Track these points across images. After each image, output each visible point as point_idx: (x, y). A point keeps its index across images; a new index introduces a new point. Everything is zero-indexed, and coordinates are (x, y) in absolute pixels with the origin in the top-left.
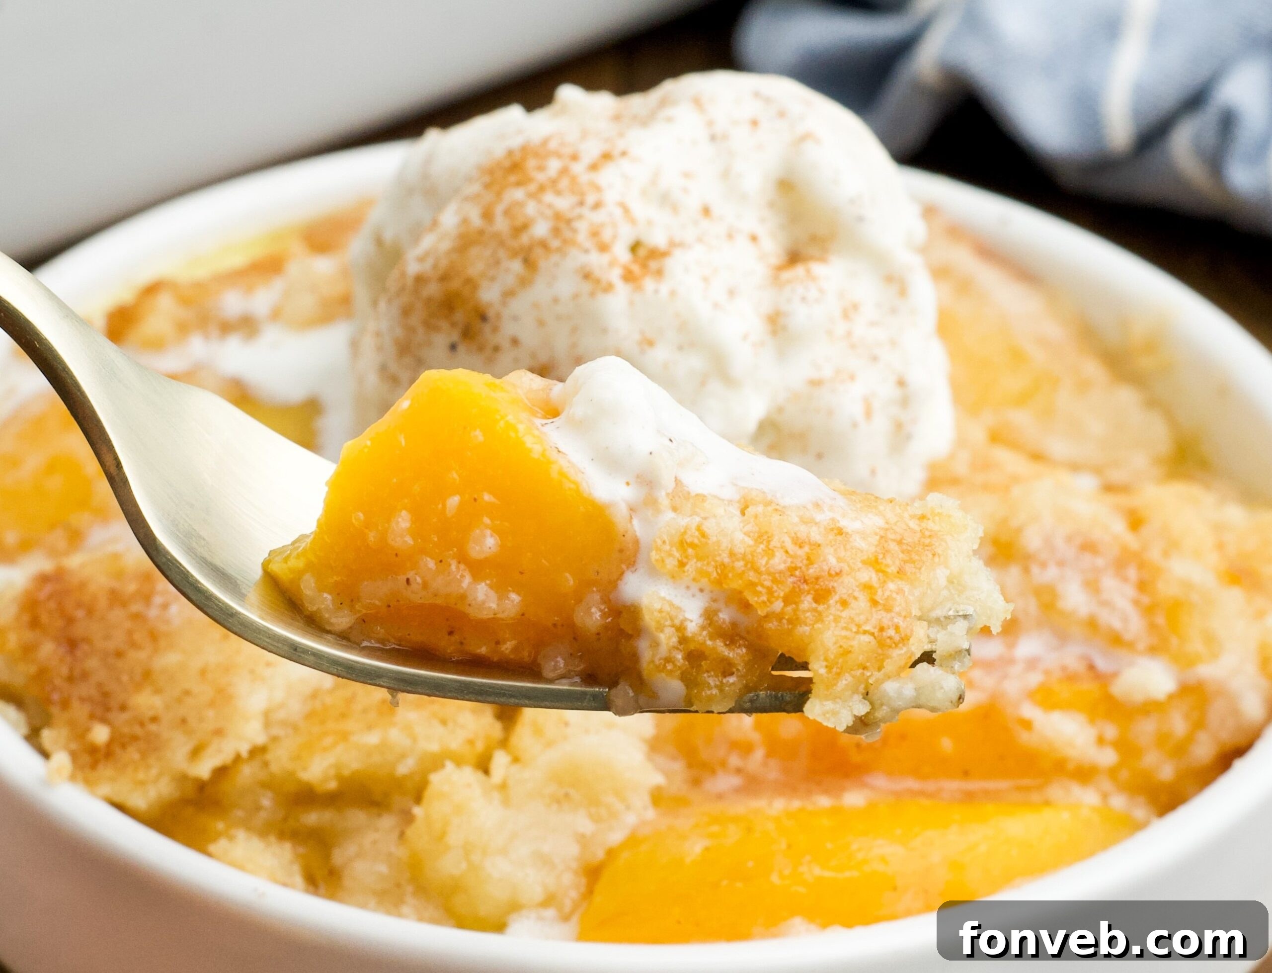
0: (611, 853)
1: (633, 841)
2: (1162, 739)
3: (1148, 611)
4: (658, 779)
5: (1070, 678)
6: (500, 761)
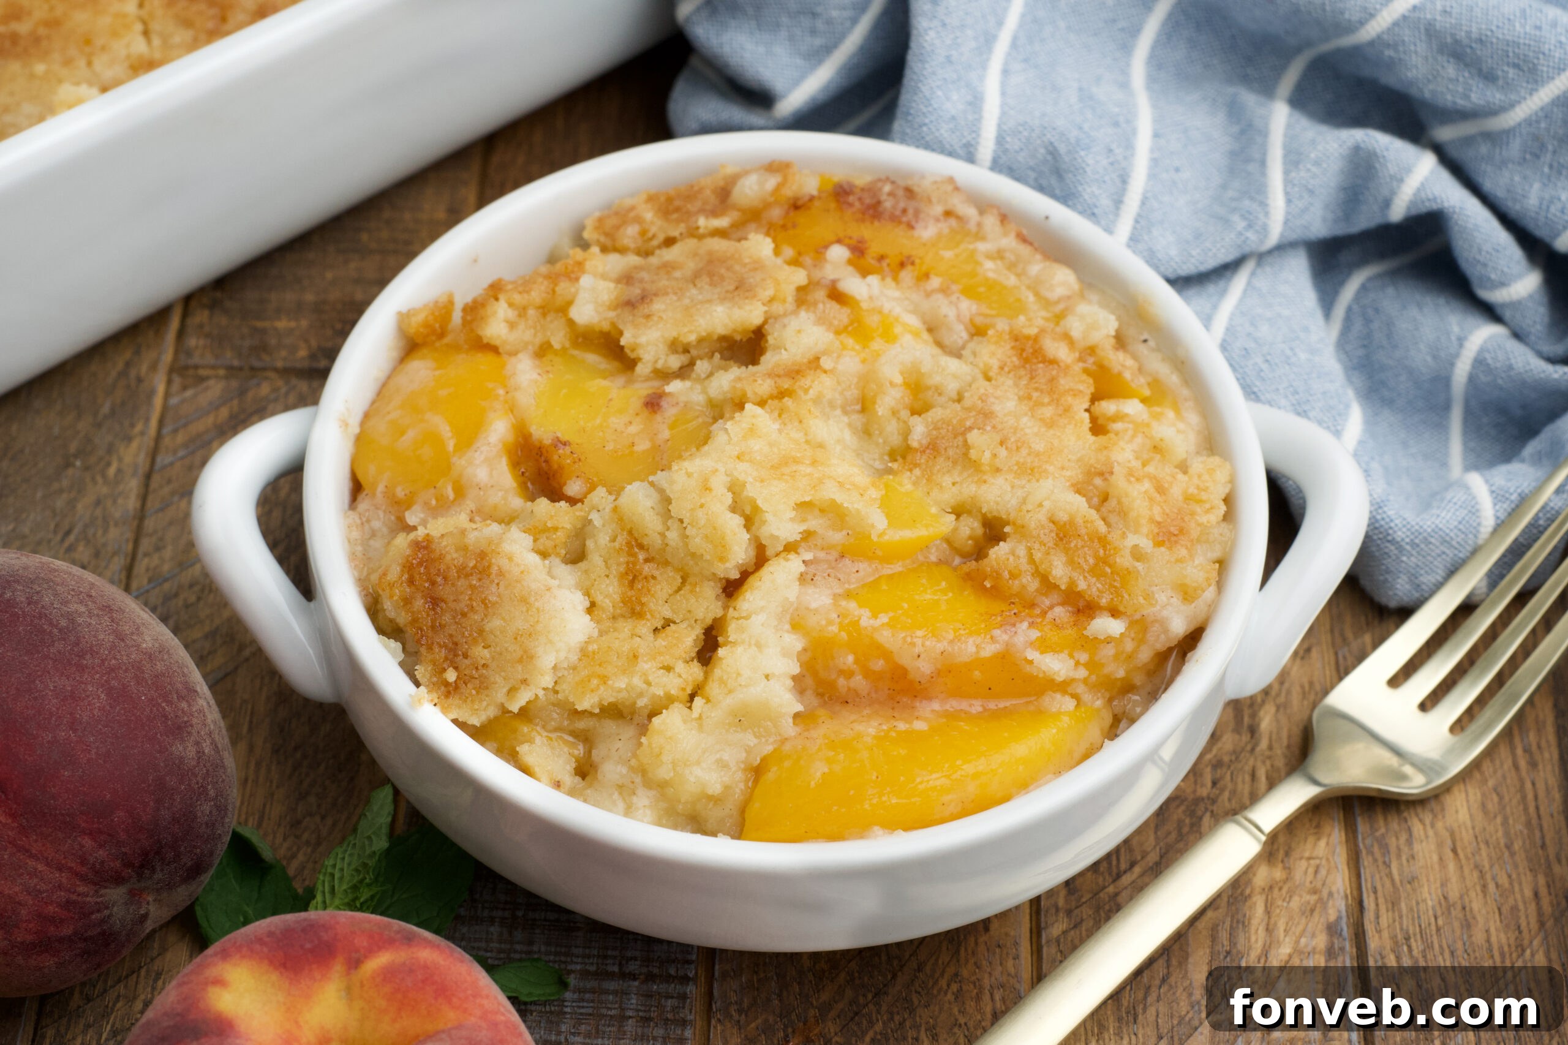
0: (765, 760)
6: (698, 700)
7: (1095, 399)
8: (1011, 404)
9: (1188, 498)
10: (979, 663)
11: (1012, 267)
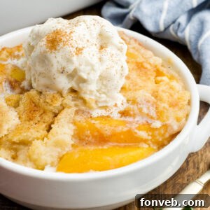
0: (64, 156)
1: (67, 153)
2: (159, 134)
3: (157, 113)
4: (73, 142)
5: (144, 125)
6: (45, 139)
7: (156, 76)
8: (135, 76)
9: (179, 99)
10: (122, 133)
11: (137, 51)
